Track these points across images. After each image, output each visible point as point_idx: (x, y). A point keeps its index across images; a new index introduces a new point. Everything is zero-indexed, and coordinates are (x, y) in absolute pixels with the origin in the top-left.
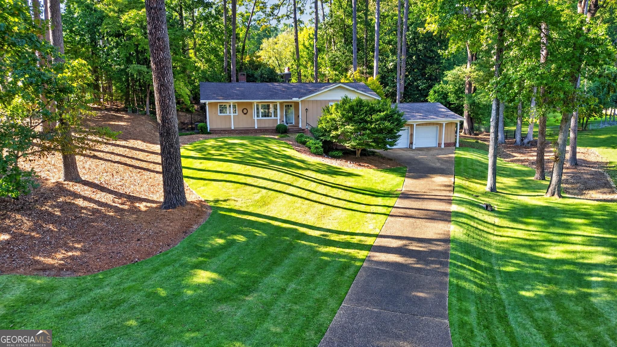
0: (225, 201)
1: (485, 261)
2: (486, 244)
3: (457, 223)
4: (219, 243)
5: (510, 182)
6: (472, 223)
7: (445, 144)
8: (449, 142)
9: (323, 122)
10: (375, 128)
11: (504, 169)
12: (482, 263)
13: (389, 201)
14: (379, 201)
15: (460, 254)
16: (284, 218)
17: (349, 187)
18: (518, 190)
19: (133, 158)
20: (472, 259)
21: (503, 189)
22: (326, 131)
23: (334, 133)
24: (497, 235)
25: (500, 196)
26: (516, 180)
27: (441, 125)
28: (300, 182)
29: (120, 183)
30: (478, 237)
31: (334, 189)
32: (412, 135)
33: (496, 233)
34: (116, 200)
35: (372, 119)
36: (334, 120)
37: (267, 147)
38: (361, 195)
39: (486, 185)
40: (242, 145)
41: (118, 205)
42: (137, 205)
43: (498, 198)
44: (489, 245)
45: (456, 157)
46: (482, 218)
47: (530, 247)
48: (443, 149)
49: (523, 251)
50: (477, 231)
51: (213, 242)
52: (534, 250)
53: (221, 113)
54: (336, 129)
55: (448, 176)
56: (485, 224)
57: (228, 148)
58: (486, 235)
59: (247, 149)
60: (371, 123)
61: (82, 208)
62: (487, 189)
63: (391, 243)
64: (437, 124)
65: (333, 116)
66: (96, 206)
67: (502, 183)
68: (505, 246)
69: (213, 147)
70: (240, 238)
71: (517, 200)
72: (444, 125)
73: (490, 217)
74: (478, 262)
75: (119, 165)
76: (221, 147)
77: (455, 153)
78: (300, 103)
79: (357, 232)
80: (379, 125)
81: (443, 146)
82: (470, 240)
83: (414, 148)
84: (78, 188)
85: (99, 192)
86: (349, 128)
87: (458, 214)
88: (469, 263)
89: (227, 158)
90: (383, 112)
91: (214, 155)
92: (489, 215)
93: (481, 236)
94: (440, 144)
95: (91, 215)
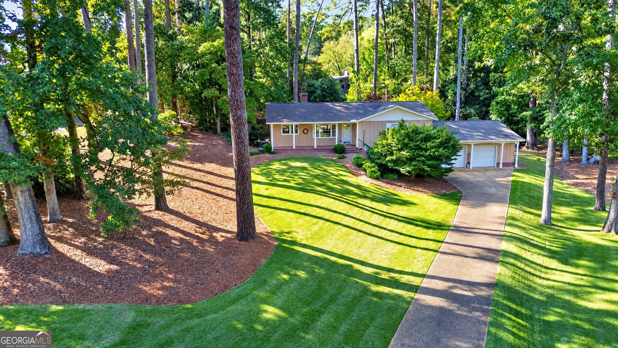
0: (288, 233)
1: (527, 308)
2: (530, 288)
3: (504, 263)
4: (284, 279)
5: (567, 211)
6: (519, 264)
7: (503, 163)
8: (507, 161)
9: (379, 146)
10: (430, 155)
11: (563, 195)
12: (523, 311)
13: (440, 234)
14: (431, 234)
15: (502, 301)
16: (339, 252)
17: (402, 217)
18: (576, 223)
19: (209, 184)
20: (514, 306)
21: (559, 220)
22: (381, 154)
23: (389, 158)
24: (544, 279)
25: (553, 229)
26: (575, 210)
27: (499, 145)
28: (355, 212)
29: (199, 211)
30: (524, 281)
31: (387, 219)
32: (469, 154)
33: (543, 275)
34: (197, 229)
35: (427, 146)
36: (389, 145)
37: (325, 171)
38: (413, 226)
39: (540, 216)
40: (303, 169)
41: (199, 235)
42: (215, 234)
43: (552, 232)
44: (534, 290)
45: (513, 181)
46: (531, 259)
47: (575, 294)
48: (501, 169)
49: (567, 297)
50: (523, 274)
51: (279, 277)
52: (578, 297)
53: (283, 133)
54: (392, 154)
55: (502, 204)
56: (533, 265)
57: (291, 172)
58: (531, 277)
59: (308, 173)
60: (426, 150)
61: (172, 238)
62: (541, 220)
63: (438, 284)
64: (496, 144)
65: (390, 141)
66: (182, 236)
67: (559, 213)
68: (550, 291)
69: (278, 171)
70: (302, 274)
71: (572, 235)
72: (503, 145)
73: (540, 256)
74: (519, 309)
75: (198, 191)
76: (284, 171)
77: (513, 176)
78: (358, 124)
79: (407, 270)
80: (434, 152)
81: (501, 166)
82: (515, 283)
83: (471, 168)
84: (167, 218)
85: (183, 221)
86: (405, 153)
87: (506, 254)
88: (511, 310)
89: (289, 184)
90: (438, 139)
91: (279, 181)
92: (539, 254)
93: (527, 279)
94: (498, 164)
95: (178, 245)
